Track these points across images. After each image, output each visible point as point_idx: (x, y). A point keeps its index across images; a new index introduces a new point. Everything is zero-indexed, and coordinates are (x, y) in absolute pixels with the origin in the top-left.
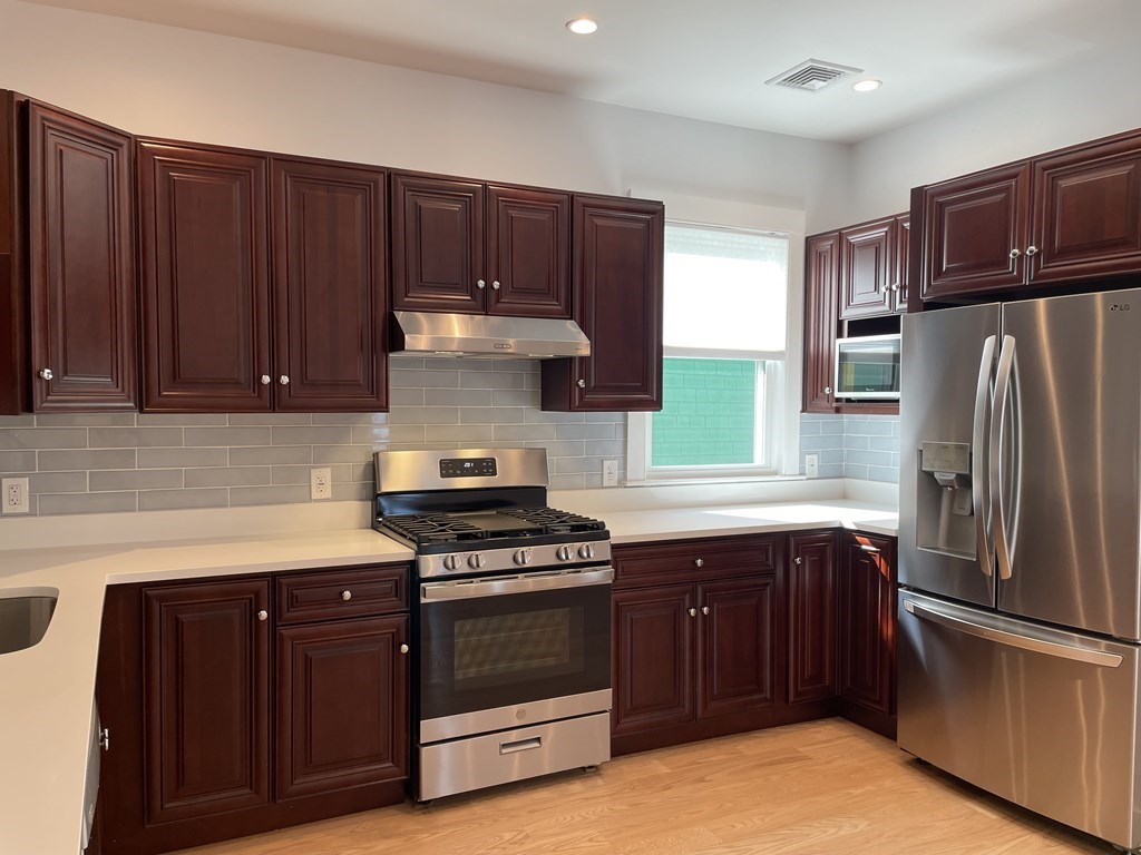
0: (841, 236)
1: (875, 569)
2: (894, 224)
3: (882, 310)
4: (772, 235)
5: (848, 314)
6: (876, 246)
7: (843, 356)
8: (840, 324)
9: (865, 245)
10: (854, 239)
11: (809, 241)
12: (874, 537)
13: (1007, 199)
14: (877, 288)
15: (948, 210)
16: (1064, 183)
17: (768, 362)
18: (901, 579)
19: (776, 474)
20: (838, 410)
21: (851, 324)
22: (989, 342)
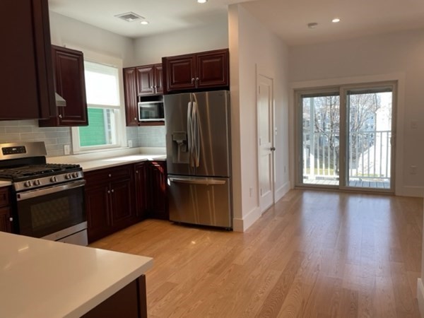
0: (136, 69)
1: (159, 171)
2: (154, 67)
3: (152, 94)
4: (113, 67)
5: (140, 94)
6: (148, 73)
7: (141, 108)
8: (138, 97)
9: (144, 73)
10: (140, 70)
11: (124, 69)
12: (158, 162)
13: (190, 64)
14: (149, 87)
15: (174, 65)
16: (205, 62)
17: (115, 110)
18: (168, 172)
19: (119, 147)
20: (139, 125)
21: (141, 98)
22: (190, 104)
